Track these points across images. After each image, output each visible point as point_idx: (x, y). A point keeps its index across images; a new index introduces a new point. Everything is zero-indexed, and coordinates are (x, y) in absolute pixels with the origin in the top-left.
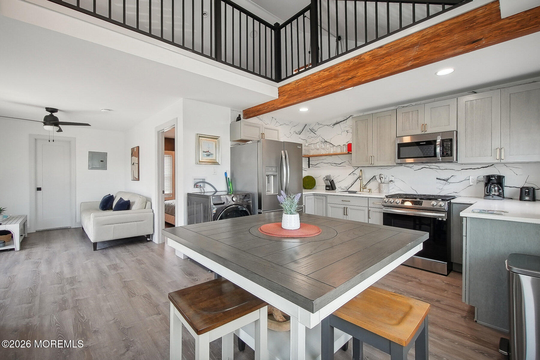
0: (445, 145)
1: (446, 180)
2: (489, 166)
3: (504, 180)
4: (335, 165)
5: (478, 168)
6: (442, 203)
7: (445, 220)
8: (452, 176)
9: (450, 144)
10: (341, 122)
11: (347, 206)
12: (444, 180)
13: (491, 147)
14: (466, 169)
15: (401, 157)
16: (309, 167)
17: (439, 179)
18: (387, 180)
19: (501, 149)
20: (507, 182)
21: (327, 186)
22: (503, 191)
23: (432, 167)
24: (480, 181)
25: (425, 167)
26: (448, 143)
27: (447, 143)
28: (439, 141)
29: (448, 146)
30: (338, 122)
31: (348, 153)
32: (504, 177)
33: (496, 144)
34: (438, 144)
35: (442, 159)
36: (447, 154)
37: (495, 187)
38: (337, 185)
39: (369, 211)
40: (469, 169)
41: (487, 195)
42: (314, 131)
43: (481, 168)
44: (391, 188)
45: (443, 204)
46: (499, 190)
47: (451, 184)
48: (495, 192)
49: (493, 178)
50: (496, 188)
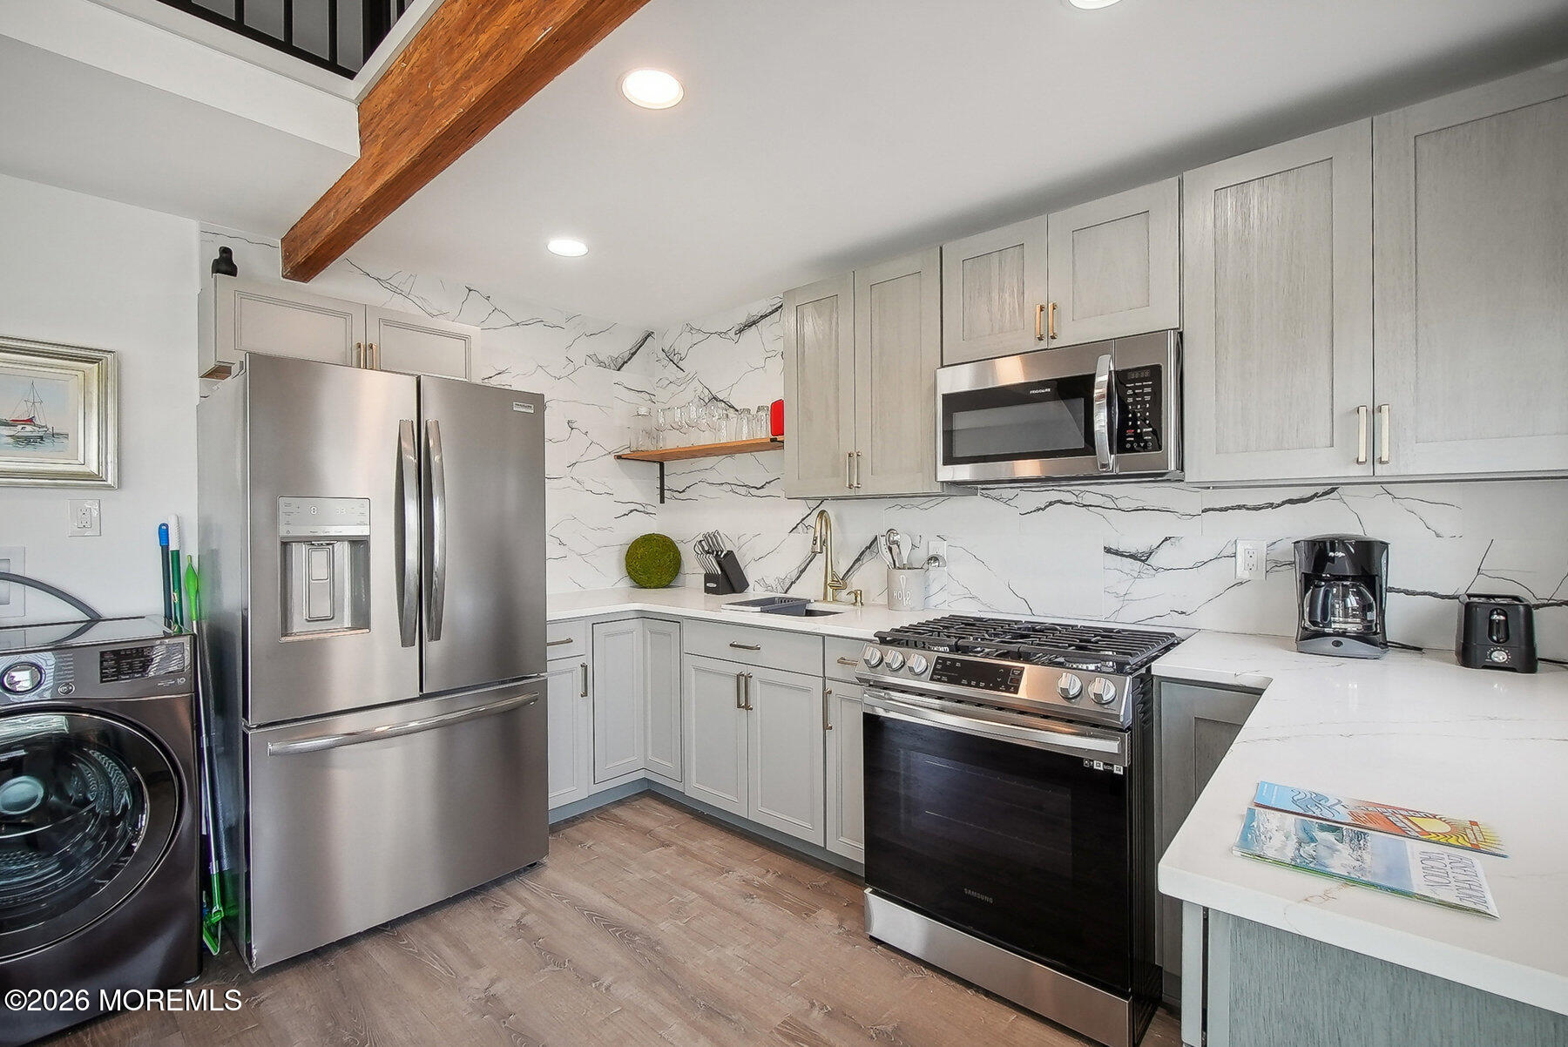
0: (1130, 396)
1: (1141, 558)
2: (1316, 495)
3: (1384, 561)
4: (743, 491)
5: (1271, 505)
6: (1105, 687)
7: (1118, 770)
8: (1166, 539)
9: (1149, 390)
10: (763, 317)
11: (750, 670)
12: (1133, 556)
13: (1328, 400)
14: (1221, 510)
15: (958, 453)
16: (662, 501)
17: (1117, 553)
18: (921, 555)
19: (1375, 411)
20: (1396, 572)
21: (709, 577)
22: (1382, 613)
23: (1089, 499)
24: (1278, 564)
25: (1060, 501)
26: (1142, 387)
27: (1139, 388)
28: (1102, 379)
29: (1143, 402)
30: (752, 320)
31: (772, 440)
32: (1385, 545)
33: (1353, 390)
34: (1102, 397)
35: (1117, 461)
36: (1139, 437)
37: (1345, 596)
38: (751, 574)
39: (826, 694)
40: (1232, 508)
41: (1313, 634)
42: (676, 359)
43: (1284, 503)
44: (935, 587)
45: (1112, 693)
46: (1365, 607)
47: (1161, 575)
48: (1346, 615)
49: (1341, 554)
50: (1352, 601)
